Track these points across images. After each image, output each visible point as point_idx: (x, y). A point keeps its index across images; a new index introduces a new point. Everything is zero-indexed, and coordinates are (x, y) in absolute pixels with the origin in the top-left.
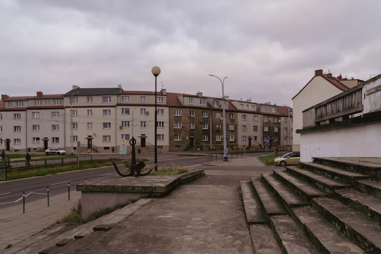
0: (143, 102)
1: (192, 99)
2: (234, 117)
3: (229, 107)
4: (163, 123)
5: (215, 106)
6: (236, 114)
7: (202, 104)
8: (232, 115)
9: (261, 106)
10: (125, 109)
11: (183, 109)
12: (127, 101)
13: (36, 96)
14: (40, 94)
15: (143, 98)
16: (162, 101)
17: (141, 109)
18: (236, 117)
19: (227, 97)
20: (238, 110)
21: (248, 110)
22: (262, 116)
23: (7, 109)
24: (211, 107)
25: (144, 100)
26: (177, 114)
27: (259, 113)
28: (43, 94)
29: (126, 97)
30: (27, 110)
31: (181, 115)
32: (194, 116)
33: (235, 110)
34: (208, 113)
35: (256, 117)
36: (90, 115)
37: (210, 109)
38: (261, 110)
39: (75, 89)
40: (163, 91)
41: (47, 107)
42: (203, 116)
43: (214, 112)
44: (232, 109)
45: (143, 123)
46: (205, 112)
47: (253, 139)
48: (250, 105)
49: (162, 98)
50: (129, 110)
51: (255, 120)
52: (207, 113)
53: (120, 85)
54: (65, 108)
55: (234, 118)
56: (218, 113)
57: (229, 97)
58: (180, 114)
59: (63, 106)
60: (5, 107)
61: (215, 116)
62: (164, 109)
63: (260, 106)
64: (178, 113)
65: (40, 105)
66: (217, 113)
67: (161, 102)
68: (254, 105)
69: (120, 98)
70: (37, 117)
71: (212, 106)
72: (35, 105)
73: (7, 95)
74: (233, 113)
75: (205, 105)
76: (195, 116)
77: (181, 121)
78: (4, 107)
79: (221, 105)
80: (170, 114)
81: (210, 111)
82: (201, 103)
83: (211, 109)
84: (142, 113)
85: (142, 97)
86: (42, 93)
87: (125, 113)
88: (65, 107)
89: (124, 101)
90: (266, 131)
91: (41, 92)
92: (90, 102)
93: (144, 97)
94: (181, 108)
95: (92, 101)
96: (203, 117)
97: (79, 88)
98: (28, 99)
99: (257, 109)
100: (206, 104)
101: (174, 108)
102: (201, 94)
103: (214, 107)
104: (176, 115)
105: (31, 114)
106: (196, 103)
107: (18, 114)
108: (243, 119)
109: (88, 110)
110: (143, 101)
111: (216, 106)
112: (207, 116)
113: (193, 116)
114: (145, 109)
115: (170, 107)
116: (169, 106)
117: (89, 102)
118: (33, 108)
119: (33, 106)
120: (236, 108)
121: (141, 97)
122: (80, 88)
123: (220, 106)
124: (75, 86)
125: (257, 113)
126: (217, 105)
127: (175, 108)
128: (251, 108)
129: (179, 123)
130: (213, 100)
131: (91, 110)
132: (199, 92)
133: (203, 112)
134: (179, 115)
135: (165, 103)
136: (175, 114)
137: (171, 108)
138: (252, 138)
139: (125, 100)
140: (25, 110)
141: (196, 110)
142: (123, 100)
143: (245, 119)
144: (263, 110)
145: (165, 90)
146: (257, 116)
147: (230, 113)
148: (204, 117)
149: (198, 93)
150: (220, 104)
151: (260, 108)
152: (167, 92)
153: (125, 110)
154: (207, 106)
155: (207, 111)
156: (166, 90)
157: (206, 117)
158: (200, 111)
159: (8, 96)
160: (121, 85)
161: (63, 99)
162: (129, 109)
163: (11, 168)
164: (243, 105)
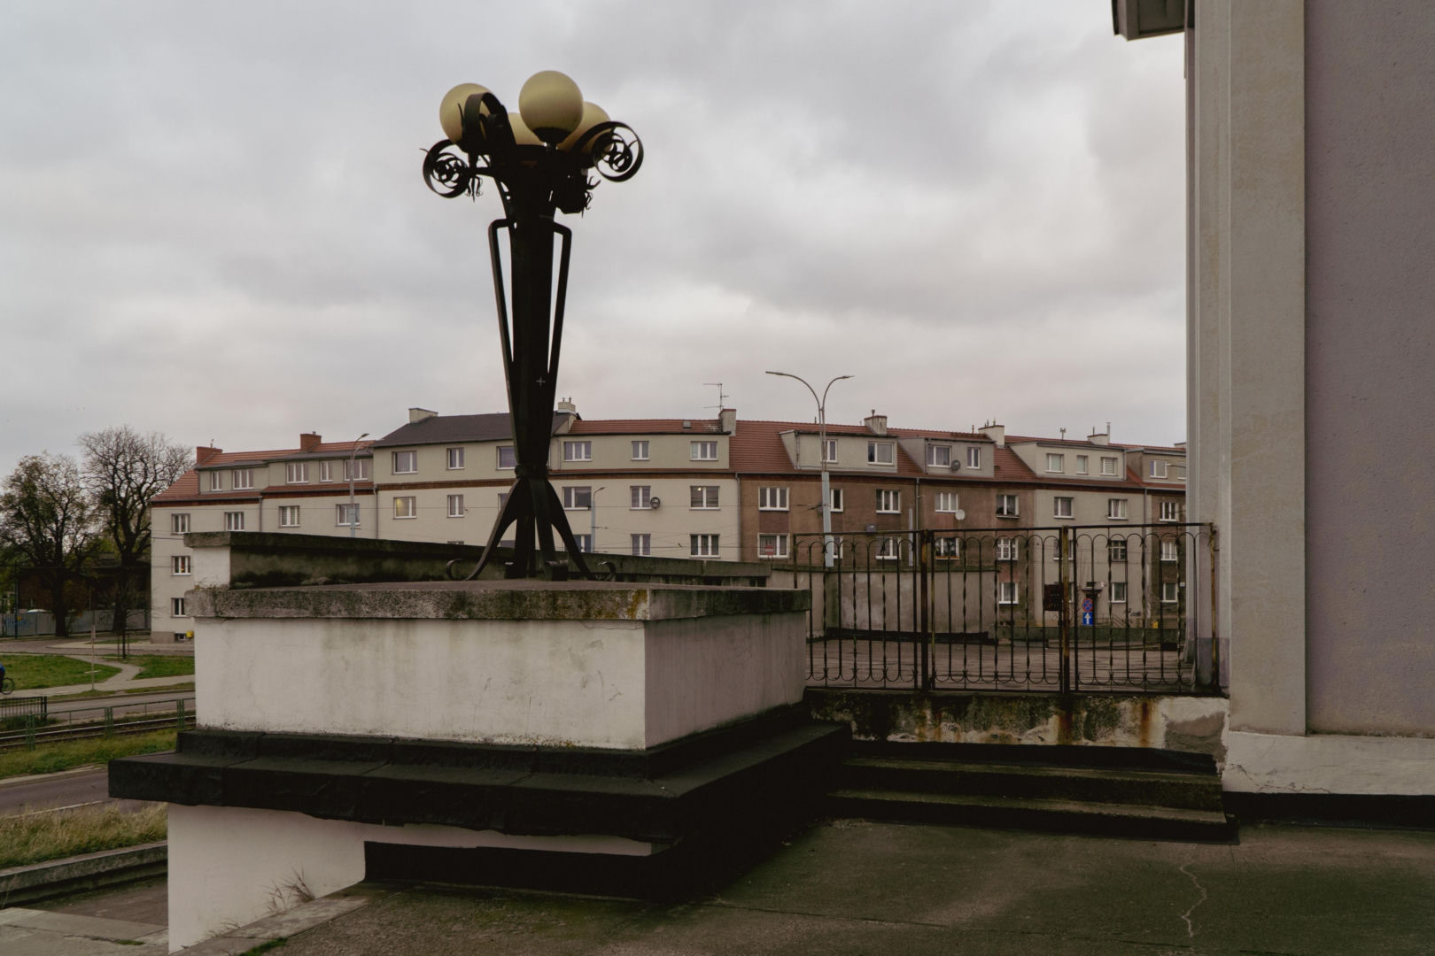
0: (641, 461)
1: (833, 444)
2: (1020, 507)
3: (997, 468)
4: (715, 537)
5: (935, 465)
6: (1029, 494)
7: (876, 462)
8: (1011, 498)
9: (1146, 459)
10: (576, 488)
11: (797, 483)
12: (583, 459)
13: (299, 447)
14: (310, 441)
15: (641, 446)
16: (713, 454)
17: (635, 489)
18: (1028, 509)
19: (994, 426)
20: (1037, 478)
21: (1085, 478)
22: (1149, 498)
23: (207, 495)
24: (918, 470)
25: (645, 454)
26: (773, 503)
27: (1136, 487)
28: (323, 441)
29: (578, 444)
30: (263, 498)
31: (787, 509)
32: (841, 510)
33: (1021, 478)
34: (903, 496)
35: (1120, 504)
36: (457, 515)
37: (912, 481)
38: (1144, 474)
39: (416, 420)
40: (726, 415)
41: (324, 489)
42: (881, 509)
43: (926, 493)
44: (1011, 473)
45: (641, 539)
46: (887, 493)
47: (1105, 593)
48: (1095, 456)
49: (714, 444)
50: (589, 494)
51: (1116, 515)
52: (895, 494)
53: (567, 400)
54: (377, 490)
55: (1020, 512)
56: (946, 494)
57: (1003, 426)
58: (783, 504)
59: (371, 483)
60: (202, 491)
61: (932, 506)
62: (718, 487)
63: (1141, 458)
64: (777, 500)
65: (302, 481)
66: (942, 496)
67: (708, 458)
68: (1112, 454)
69: (560, 450)
70: (292, 522)
71: (923, 467)
72: (288, 482)
73: (216, 446)
74: (1012, 492)
75: (887, 464)
76: (844, 508)
77: (788, 531)
78: (199, 491)
79: (956, 461)
80: (742, 503)
81: (908, 488)
82: (871, 458)
83: (915, 480)
84: (635, 501)
85: (635, 443)
86: (319, 437)
87: (576, 506)
88: (375, 487)
89: (574, 460)
90: (1170, 561)
91: (317, 434)
92: (457, 467)
93: (645, 444)
94: (788, 480)
95: (462, 463)
96: (878, 511)
97: (434, 415)
98: (267, 461)
99: (1129, 470)
100: (894, 462)
101: (757, 479)
102: (880, 419)
103: (931, 472)
104: (768, 508)
105: (276, 513)
106: (852, 456)
107: (236, 515)
108: (1060, 516)
109: (451, 497)
110: (641, 458)
111: (937, 467)
112: (896, 508)
113: (837, 510)
114: (647, 489)
115: (743, 477)
116: (740, 475)
117: (455, 466)
118: (281, 491)
119: (282, 484)
120: (1029, 470)
121: (633, 442)
122: (439, 415)
123: (956, 467)
124: (418, 409)
125: (1131, 486)
126: (945, 464)
127: (764, 483)
128: (1097, 469)
129: (778, 538)
130: (922, 442)
131: (461, 497)
132: (875, 414)
133: (879, 492)
134: (778, 508)
135: (723, 463)
136: (763, 504)
137: (748, 483)
138: (1100, 591)
139: (576, 457)
140: (255, 501)
141: (849, 485)
142: (567, 456)
143: (1070, 515)
144: (1155, 476)
145: (731, 412)
146: (1125, 500)
147: (1002, 493)
148: (884, 511)
149: (871, 415)
150: (954, 459)
151: (1141, 468)
152: (737, 419)
153: (576, 494)
154: (896, 468)
155: (896, 487)
156: (735, 410)
157: (891, 511)
158: (869, 488)
159: (220, 451)
160: (572, 402)
161: (371, 457)
162: (590, 488)
163: (55, 726)
164: (1061, 456)
